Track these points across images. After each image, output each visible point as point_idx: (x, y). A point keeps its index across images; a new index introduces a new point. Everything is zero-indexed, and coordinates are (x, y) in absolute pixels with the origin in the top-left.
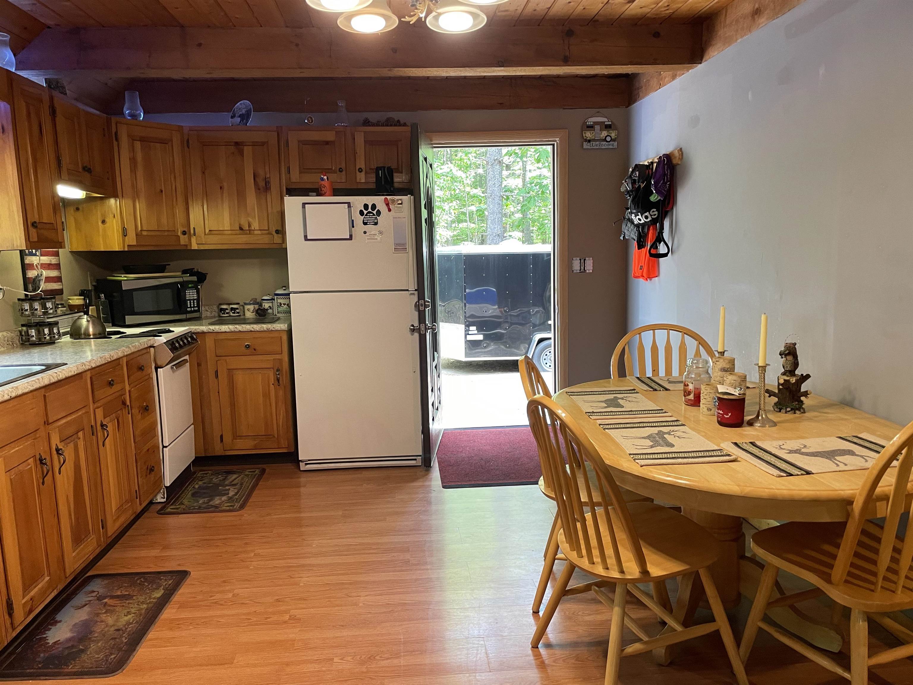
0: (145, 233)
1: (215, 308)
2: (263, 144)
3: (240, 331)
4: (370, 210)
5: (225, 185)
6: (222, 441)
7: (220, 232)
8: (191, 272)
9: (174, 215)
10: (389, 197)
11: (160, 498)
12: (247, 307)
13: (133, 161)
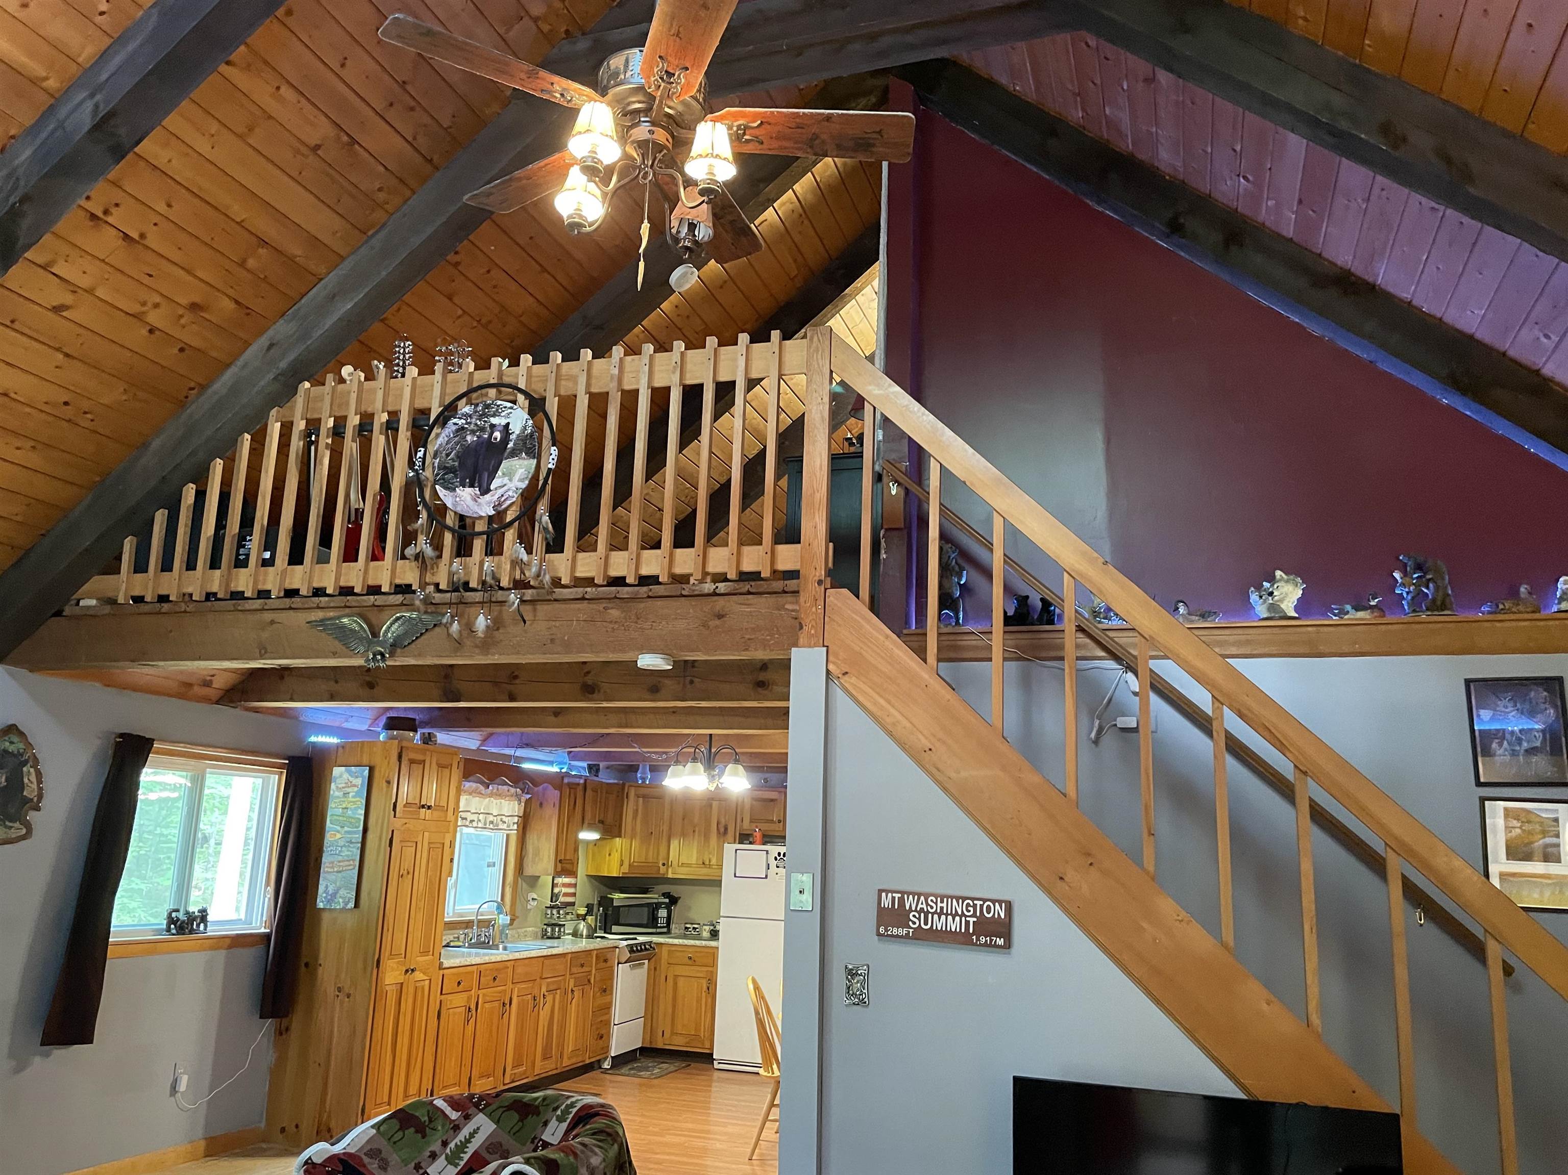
0: (635, 864)
1: (681, 925)
3: (686, 945)
4: (782, 856)
6: (663, 1037)
7: (689, 865)
8: (666, 895)
9: (658, 851)
11: (606, 1065)
12: (704, 927)
13: (635, 812)
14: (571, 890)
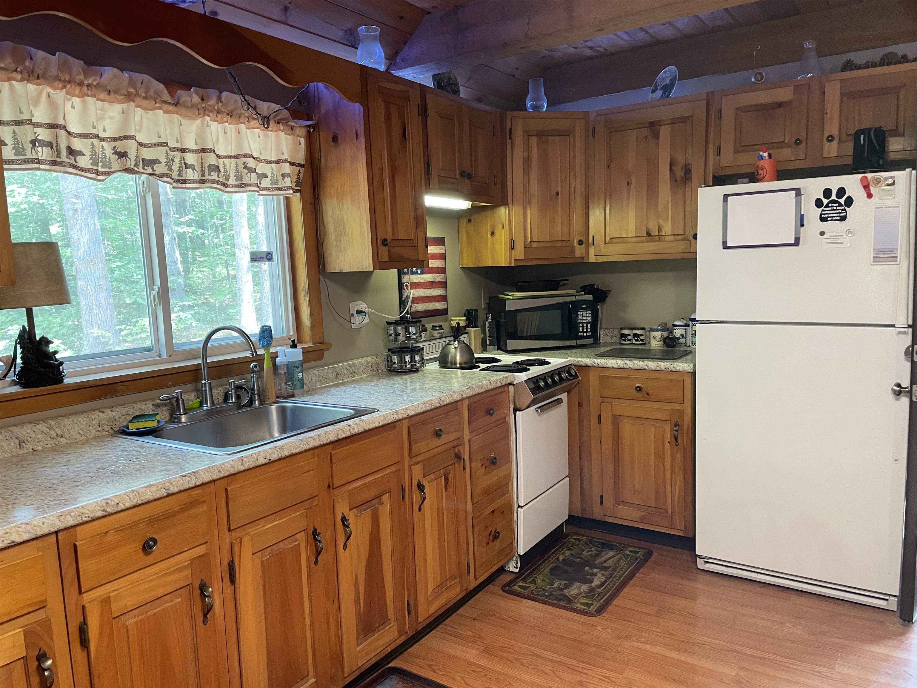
0: (535, 245)
1: (616, 332)
2: (685, 120)
3: (630, 369)
4: (834, 197)
5: (633, 179)
6: (602, 503)
7: (622, 240)
8: (587, 289)
9: (570, 223)
10: (869, 176)
11: (513, 567)
12: (653, 334)
13: (527, 161)
14: (438, 292)
